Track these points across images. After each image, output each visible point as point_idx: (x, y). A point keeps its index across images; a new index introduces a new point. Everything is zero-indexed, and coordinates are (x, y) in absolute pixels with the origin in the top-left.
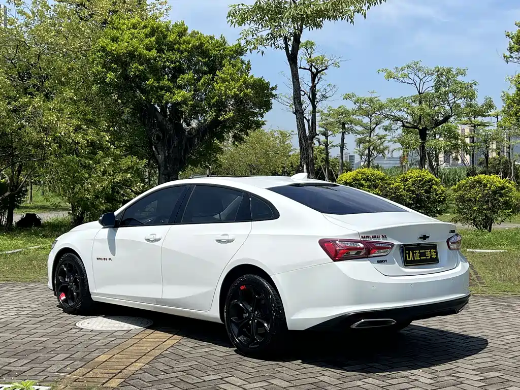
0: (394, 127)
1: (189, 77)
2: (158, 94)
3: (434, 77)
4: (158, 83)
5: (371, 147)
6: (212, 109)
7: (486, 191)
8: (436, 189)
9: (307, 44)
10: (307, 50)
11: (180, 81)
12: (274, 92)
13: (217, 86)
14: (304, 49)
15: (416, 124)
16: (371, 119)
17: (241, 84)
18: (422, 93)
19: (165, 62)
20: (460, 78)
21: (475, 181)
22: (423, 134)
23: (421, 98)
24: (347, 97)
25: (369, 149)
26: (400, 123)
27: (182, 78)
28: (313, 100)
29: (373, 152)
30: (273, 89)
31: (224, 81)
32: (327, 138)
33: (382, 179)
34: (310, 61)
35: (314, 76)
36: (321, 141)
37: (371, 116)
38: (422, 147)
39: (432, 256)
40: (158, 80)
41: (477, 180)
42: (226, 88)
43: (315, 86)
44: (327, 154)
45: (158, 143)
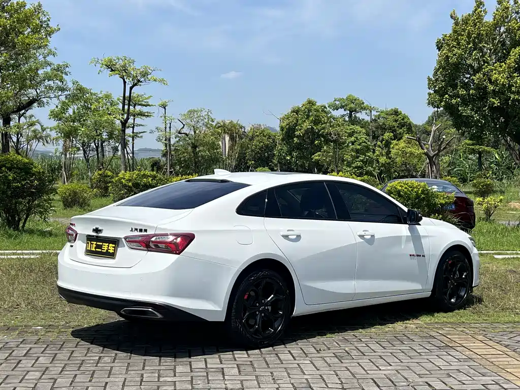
39: (109, 251)
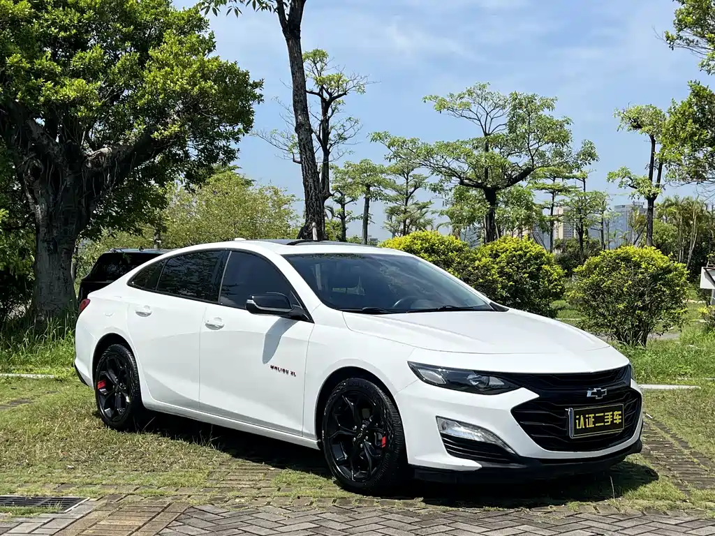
0: (447, 186)
1: (94, 55)
2: (30, 84)
3: (508, 108)
4: (31, 62)
5: (408, 221)
6: (138, 117)
7: (640, 276)
8: (547, 271)
9: (315, 55)
10: (315, 64)
11: (75, 63)
12: (257, 91)
13: (148, 76)
14: (310, 62)
15: (480, 181)
16: (407, 179)
17: (194, 72)
18: (489, 135)
19: (48, 27)
20: (545, 113)
21: (618, 257)
22: (491, 195)
23: (489, 141)
24: (378, 137)
25: (405, 222)
26: (455, 180)
27: (81, 57)
28: (324, 142)
29: (410, 227)
30: (256, 85)
31: (162, 65)
32: (343, 206)
33: (460, 250)
34: (321, 83)
35: (326, 105)
36: (334, 210)
37: (407, 176)
38: (490, 216)
40: (31, 59)
41: (623, 255)
42: (165, 77)
43: (327, 121)
44: (344, 230)
45: (34, 182)
